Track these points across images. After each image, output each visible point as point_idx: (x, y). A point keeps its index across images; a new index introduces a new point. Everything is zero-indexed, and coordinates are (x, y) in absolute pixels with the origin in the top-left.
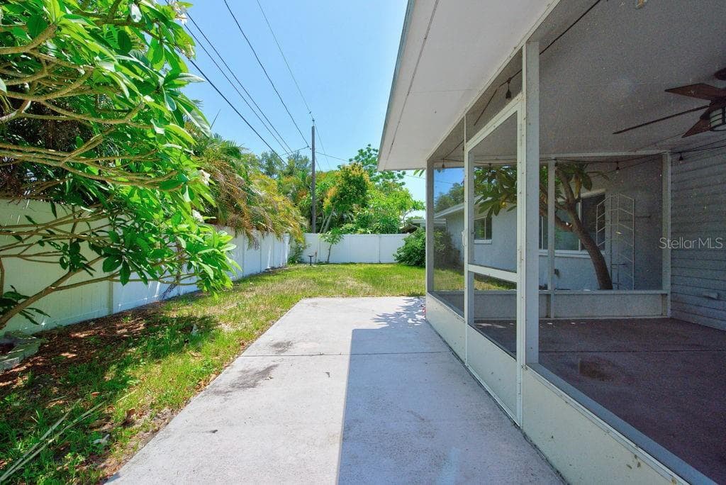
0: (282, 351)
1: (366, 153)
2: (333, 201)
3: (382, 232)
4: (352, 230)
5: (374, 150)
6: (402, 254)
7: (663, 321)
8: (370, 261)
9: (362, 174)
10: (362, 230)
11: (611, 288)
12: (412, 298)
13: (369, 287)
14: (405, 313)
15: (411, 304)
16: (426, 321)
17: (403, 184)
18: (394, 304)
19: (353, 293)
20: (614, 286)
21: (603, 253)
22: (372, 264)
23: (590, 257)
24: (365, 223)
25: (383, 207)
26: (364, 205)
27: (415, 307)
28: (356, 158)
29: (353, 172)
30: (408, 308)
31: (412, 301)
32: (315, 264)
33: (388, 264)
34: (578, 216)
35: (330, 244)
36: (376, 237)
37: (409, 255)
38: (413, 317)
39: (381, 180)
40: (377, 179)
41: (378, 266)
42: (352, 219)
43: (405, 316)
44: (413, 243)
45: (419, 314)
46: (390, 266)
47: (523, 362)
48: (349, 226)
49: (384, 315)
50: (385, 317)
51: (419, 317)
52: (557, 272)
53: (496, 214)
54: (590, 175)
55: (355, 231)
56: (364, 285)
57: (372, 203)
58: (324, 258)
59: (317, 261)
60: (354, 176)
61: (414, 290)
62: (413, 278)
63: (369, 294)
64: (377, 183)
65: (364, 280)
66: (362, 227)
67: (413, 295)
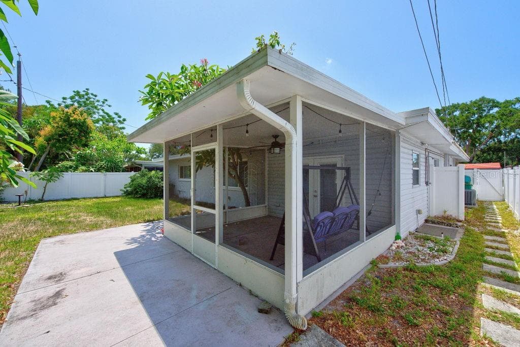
0: (60, 280)
1: (83, 96)
2: (48, 140)
3: (107, 171)
4: (71, 167)
5: (92, 94)
6: (128, 189)
7: (265, 217)
8: (96, 196)
9: (85, 119)
10: (84, 168)
11: (250, 205)
12: (148, 223)
13: (109, 221)
14: (147, 235)
15: (149, 228)
16: (165, 237)
17: (124, 128)
18: (137, 230)
19: (95, 227)
20: (251, 204)
21: (246, 188)
22: (97, 198)
23: (241, 190)
24: (85, 161)
25: (108, 149)
26: (86, 145)
27: (153, 229)
28: (72, 98)
29: (75, 116)
30: (148, 231)
31: (148, 225)
32: (26, 202)
33: (114, 197)
34: (237, 172)
35: (45, 182)
36: (101, 176)
37: (135, 189)
38: (154, 236)
39: (101, 122)
40: (97, 121)
41: (105, 200)
42: (70, 157)
43: (148, 236)
44: (139, 180)
45: (158, 233)
46: (118, 199)
47: (218, 244)
48: (67, 163)
49: (133, 239)
50: (134, 240)
51: (158, 235)
52: (229, 198)
53: (201, 169)
54: (242, 154)
55: (76, 168)
56: (102, 218)
57: (94, 144)
58: (37, 195)
59: (28, 199)
60: (75, 120)
61: (147, 218)
62: (143, 208)
63: (110, 226)
64: (97, 125)
65: (99, 213)
66: (83, 164)
67: (149, 221)
